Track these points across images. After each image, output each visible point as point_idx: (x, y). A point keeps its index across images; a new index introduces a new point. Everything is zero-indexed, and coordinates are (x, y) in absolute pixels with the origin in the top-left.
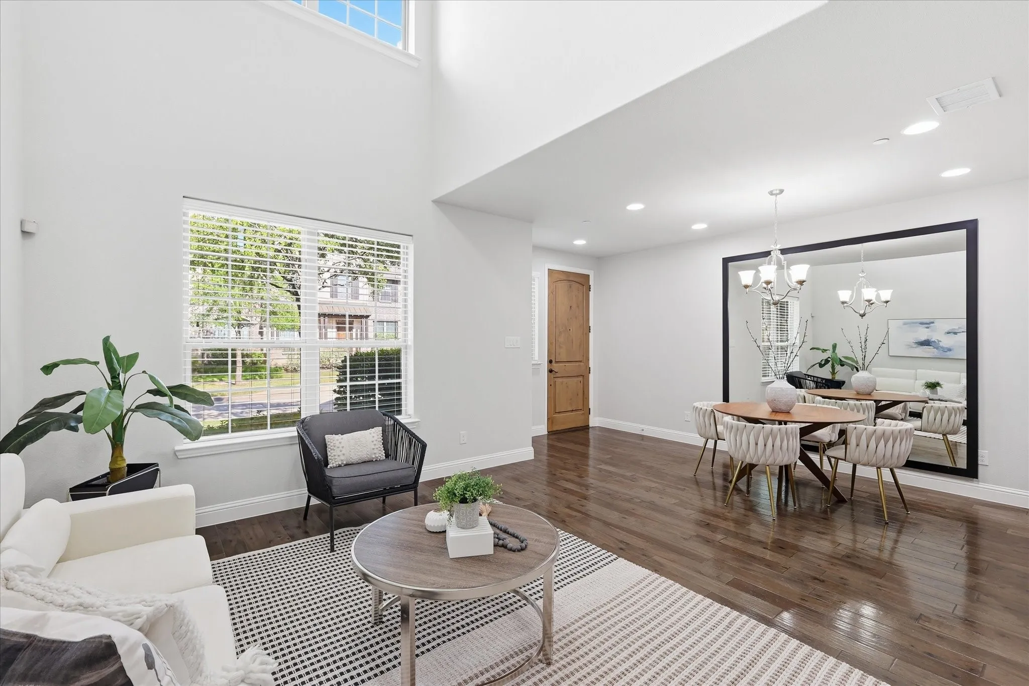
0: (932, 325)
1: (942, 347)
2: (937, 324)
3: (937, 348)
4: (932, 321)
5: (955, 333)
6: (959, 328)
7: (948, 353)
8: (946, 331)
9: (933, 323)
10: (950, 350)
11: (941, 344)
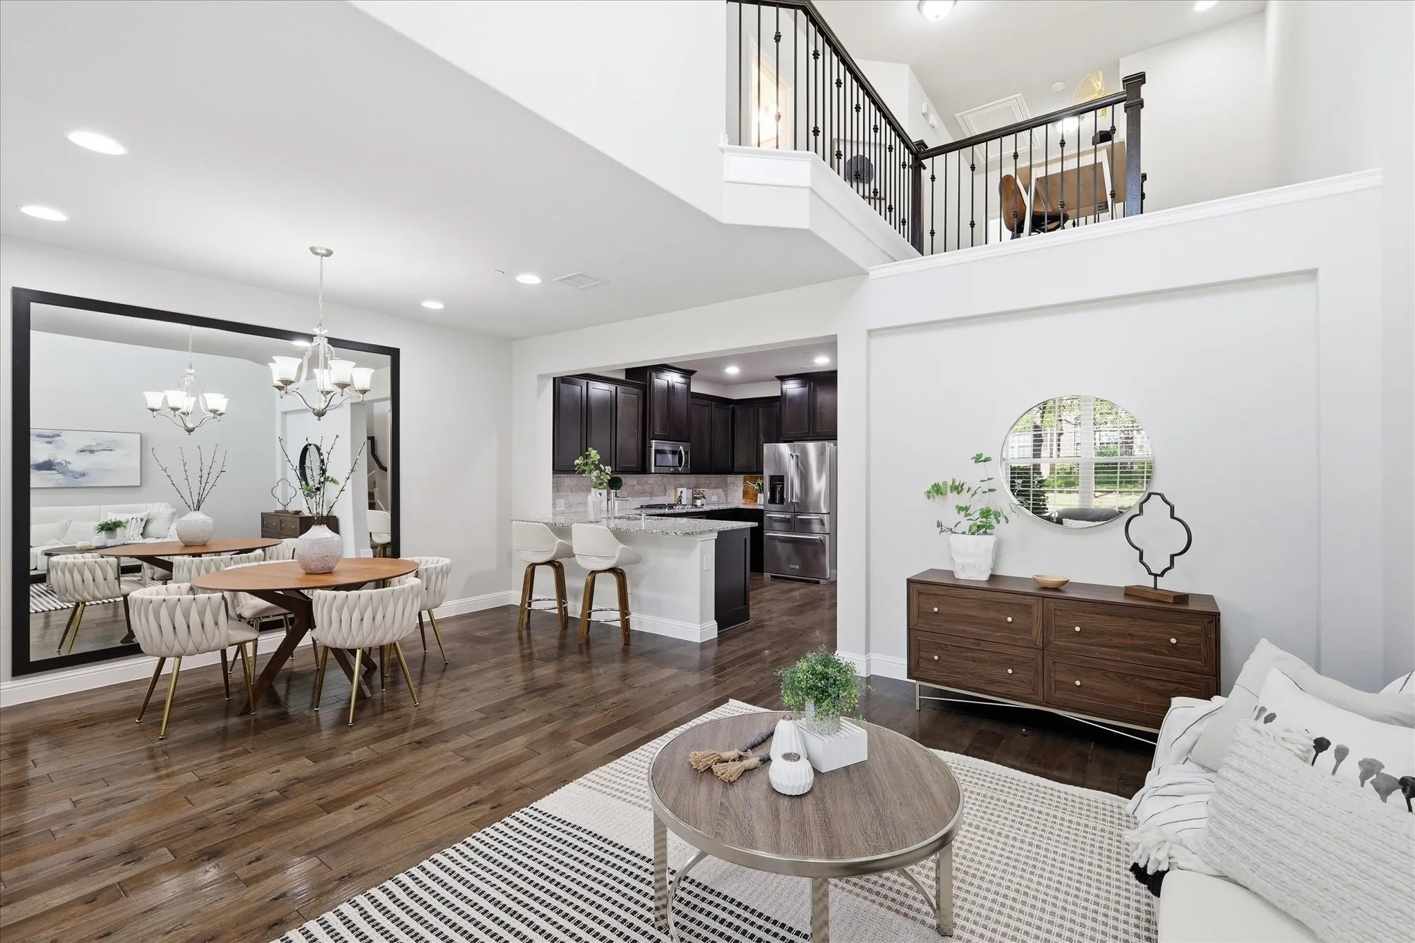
0: (57, 438)
1: (71, 472)
2: (65, 437)
3: (63, 473)
4: (58, 432)
5: (92, 452)
6: (98, 445)
7: (81, 479)
8: (80, 447)
9: (59, 435)
10: (83, 475)
11: (70, 467)
